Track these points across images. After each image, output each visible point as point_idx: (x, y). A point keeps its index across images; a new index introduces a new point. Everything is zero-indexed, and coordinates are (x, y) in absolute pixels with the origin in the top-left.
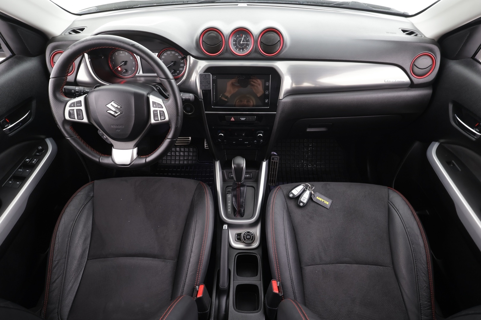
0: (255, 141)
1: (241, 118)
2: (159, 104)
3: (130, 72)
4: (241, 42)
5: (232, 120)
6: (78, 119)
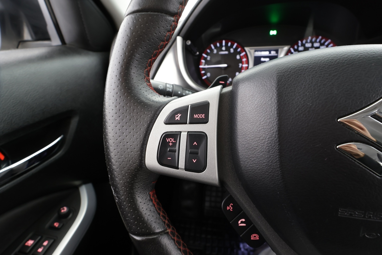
6: (186, 169)
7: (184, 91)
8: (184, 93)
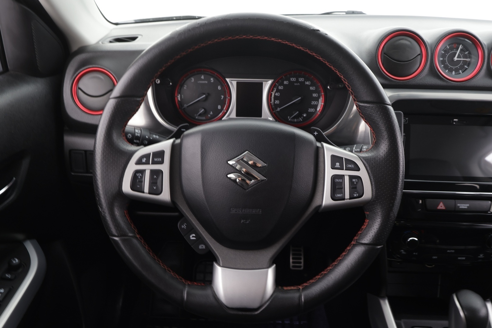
0: (481, 256)
1: (459, 205)
2: (348, 161)
3: (211, 113)
4: (456, 59)
5: (439, 207)
6: (149, 193)
7: (151, 135)
8: (151, 137)
